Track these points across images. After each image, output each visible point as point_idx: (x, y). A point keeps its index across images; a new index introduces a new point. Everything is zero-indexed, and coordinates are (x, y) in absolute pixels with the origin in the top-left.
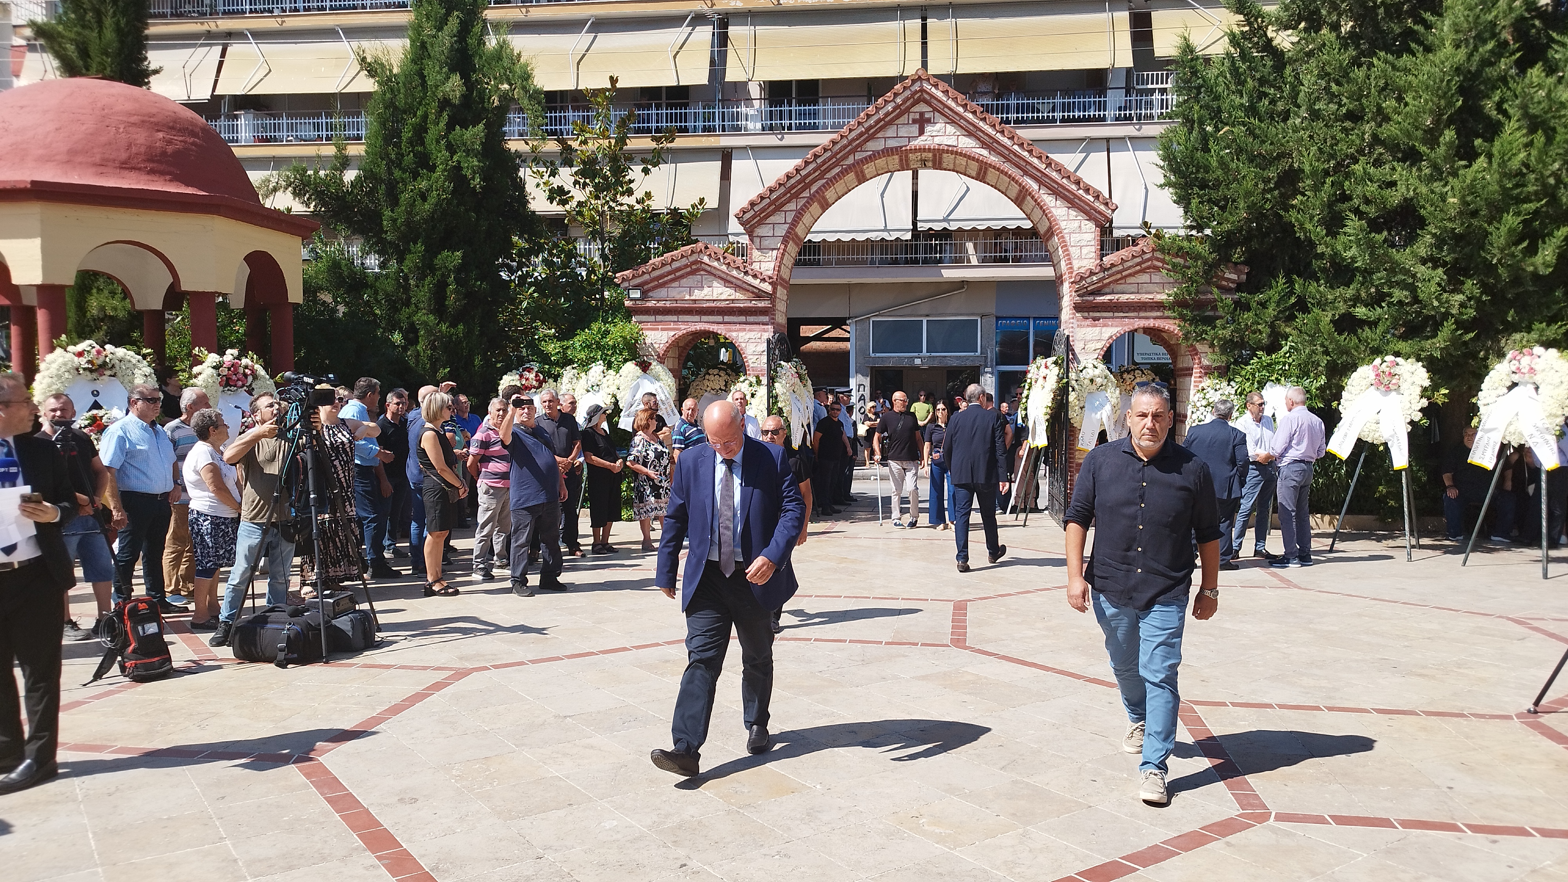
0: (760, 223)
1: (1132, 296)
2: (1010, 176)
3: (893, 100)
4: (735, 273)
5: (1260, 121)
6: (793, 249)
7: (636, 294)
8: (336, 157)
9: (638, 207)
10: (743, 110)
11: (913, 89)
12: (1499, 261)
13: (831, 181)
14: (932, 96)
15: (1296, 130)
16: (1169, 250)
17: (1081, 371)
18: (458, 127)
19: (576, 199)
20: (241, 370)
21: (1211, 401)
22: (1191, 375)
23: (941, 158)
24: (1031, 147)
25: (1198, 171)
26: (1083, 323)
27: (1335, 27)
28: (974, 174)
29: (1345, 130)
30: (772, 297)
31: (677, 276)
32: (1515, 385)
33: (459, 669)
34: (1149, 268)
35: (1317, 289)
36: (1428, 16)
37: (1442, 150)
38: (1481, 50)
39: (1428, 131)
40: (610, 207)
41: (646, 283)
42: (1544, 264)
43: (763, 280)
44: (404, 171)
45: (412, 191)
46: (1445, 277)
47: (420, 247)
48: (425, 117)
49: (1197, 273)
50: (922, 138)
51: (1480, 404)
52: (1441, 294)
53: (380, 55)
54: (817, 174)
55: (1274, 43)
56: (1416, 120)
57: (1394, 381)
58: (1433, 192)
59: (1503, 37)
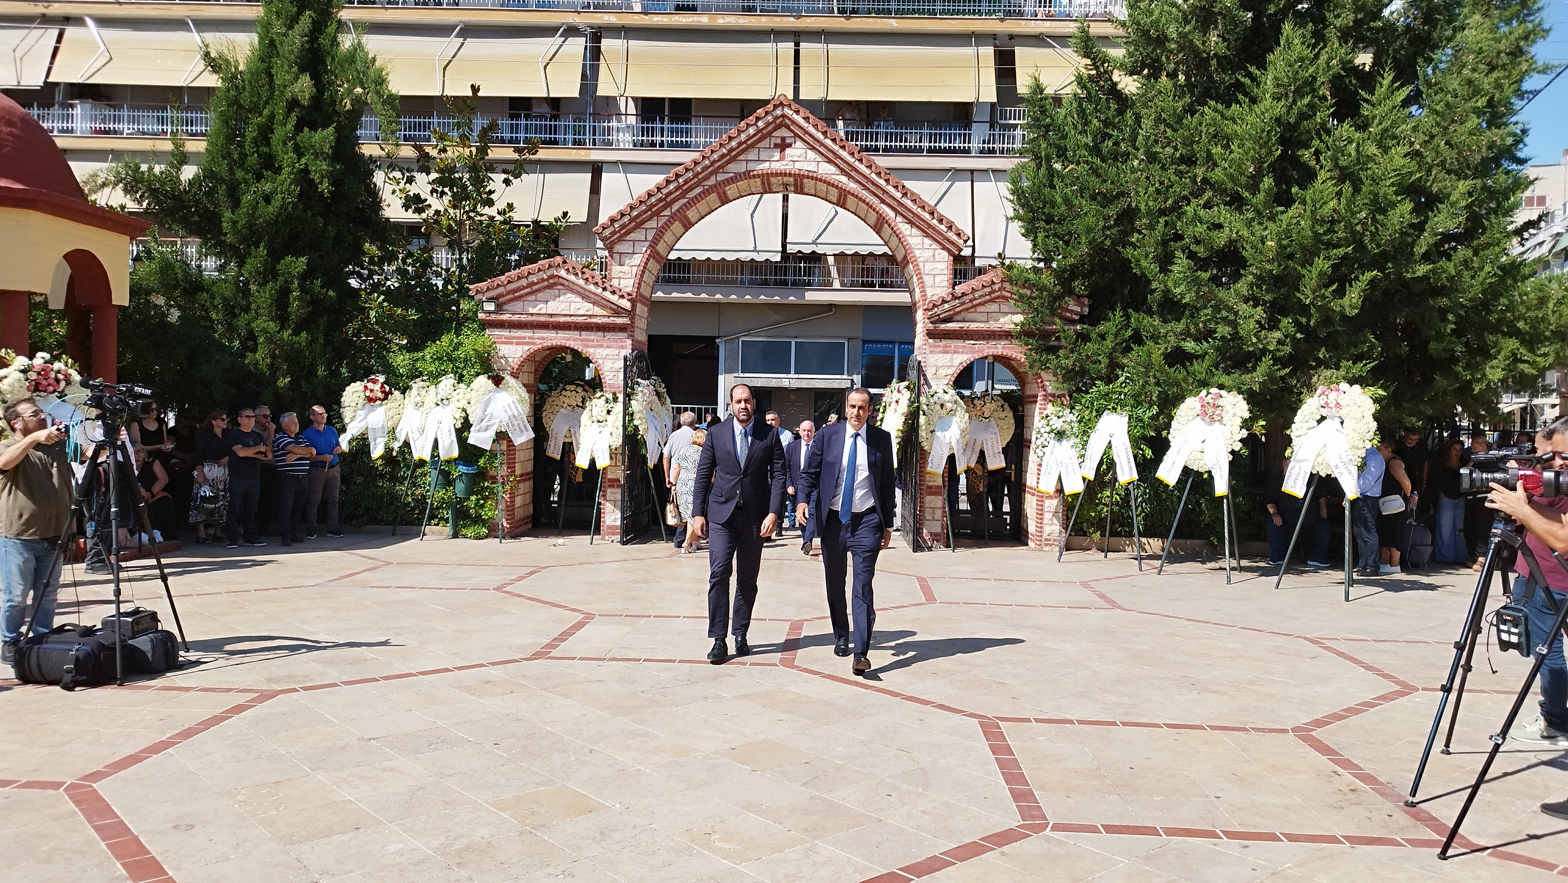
0: (620, 240)
1: (982, 325)
2: (868, 204)
3: (755, 124)
4: (592, 287)
5: (1103, 160)
6: (654, 267)
7: (491, 307)
8: (172, 154)
9: (499, 218)
10: (614, 124)
11: (774, 114)
12: (1312, 303)
13: (692, 200)
14: (794, 122)
15: (1133, 171)
16: (1017, 281)
17: (932, 396)
18: (306, 129)
19: (434, 208)
20: (53, 375)
21: (1054, 427)
22: (1036, 402)
23: (802, 183)
24: (888, 177)
25: (1044, 206)
26: (935, 349)
27: (1173, 75)
28: (835, 200)
29: (1180, 174)
30: (631, 314)
31: (534, 290)
32: (1323, 418)
33: (266, 691)
34: (998, 297)
35: (1151, 323)
36: (1253, 69)
37: (1261, 196)
38: (1299, 103)
39: (1252, 177)
40: (470, 218)
41: (501, 295)
42: (1351, 306)
43: (622, 297)
44: (247, 171)
45: (255, 192)
46: (1265, 315)
47: (262, 251)
48: (272, 117)
49: (1043, 305)
50: (784, 163)
51: (1293, 436)
52: (1260, 331)
53: (226, 52)
54: (678, 193)
55: (1120, 87)
56: (1240, 167)
57: (1218, 412)
58: (1253, 234)
59: (1321, 93)
